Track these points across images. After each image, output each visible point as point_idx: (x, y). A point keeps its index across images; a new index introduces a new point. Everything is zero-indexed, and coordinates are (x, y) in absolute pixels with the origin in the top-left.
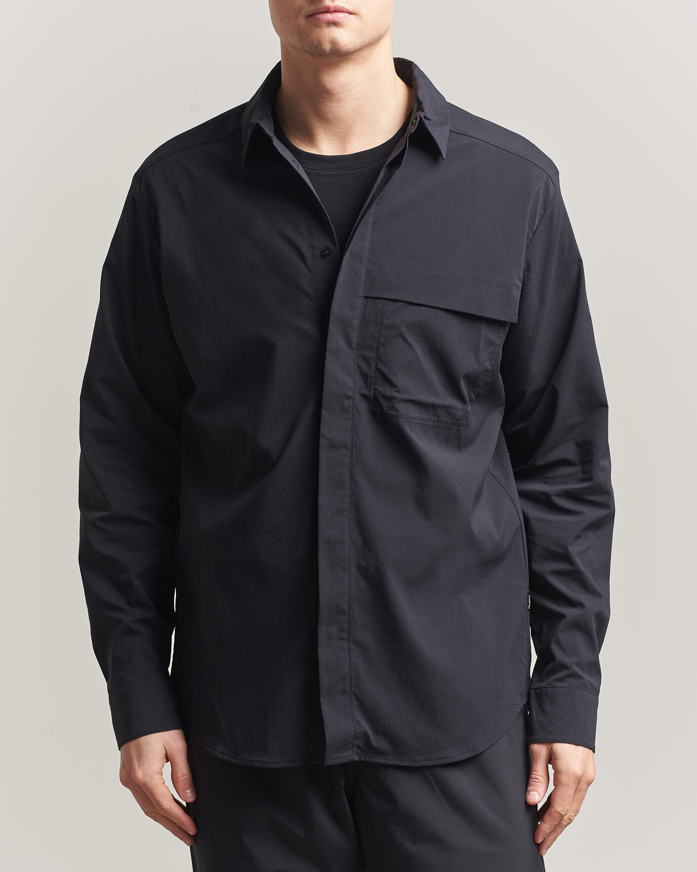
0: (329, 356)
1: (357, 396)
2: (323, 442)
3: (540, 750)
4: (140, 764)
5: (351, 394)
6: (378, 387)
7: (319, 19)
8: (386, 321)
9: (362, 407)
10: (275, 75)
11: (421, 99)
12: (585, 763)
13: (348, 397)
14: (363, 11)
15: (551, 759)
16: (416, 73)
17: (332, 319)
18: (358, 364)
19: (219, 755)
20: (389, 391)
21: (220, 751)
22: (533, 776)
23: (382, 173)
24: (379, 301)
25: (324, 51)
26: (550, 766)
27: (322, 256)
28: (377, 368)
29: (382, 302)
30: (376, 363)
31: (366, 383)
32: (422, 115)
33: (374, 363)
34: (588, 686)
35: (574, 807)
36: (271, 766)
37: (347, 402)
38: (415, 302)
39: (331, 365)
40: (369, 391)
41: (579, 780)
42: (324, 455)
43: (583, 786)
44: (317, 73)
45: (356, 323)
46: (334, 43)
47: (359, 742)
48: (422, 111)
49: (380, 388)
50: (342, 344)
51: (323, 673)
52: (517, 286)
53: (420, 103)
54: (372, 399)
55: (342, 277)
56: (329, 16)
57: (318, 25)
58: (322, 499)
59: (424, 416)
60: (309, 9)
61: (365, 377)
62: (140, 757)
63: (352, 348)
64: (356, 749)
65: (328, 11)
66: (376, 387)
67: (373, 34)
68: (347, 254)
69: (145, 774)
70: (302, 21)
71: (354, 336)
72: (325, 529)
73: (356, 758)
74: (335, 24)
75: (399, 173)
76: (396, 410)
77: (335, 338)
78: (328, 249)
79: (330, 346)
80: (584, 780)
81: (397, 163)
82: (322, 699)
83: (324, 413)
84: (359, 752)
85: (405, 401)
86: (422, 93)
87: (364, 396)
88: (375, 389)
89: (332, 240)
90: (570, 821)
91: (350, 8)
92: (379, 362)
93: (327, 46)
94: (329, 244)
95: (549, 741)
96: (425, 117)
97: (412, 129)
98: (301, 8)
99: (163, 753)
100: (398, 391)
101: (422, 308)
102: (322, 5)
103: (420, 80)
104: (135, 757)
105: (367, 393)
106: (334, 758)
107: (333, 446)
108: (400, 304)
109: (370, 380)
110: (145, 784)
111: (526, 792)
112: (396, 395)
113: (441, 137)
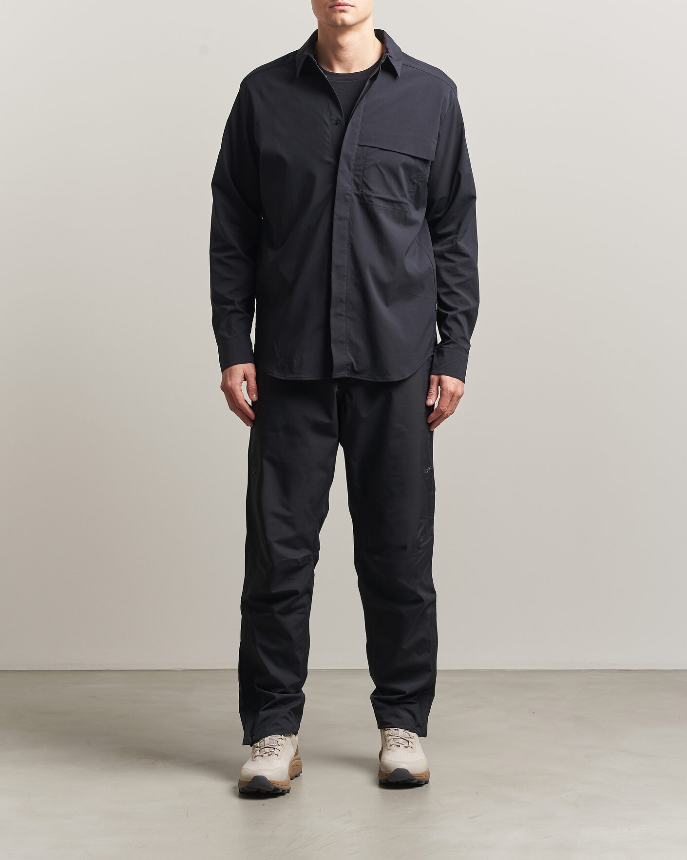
0: (339, 173)
1: (353, 194)
2: (335, 216)
3: (434, 378)
4: (231, 379)
5: (350, 193)
6: (363, 190)
7: (335, 9)
8: (368, 157)
9: (355, 199)
10: (315, 35)
11: (388, 47)
12: (457, 387)
13: (349, 195)
14: (358, 5)
15: (440, 383)
16: (385, 36)
17: (341, 155)
18: (353, 178)
19: (275, 376)
20: (368, 193)
21: (277, 374)
22: (430, 391)
23: (368, 83)
24: (365, 147)
25: (338, 25)
26: (439, 387)
27: (336, 124)
28: (363, 181)
29: (367, 147)
30: (363, 178)
31: (357, 188)
32: (388, 54)
33: (361, 178)
34: (462, 348)
35: (450, 408)
36: (304, 379)
37: (347, 197)
38: (384, 148)
39: (340, 178)
40: (359, 192)
41: (453, 395)
42: (336, 223)
43: (455, 398)
44: (335, 37)
45: (353, 158)
46: (343, 21)
47: (349, 368)
48: (388, 53)
49: (364, 191)
50: (346, 168)
51: (333, 332)
52: (434, 142)
53: (387, 49)
54: (360, 196)
55: (347, 134)
56: (341, 8)
57: (335, 12)
58: (334, 245)
59: (387, 206)
60: (330, 4)
61: (357, 184)
62: (230, 376)
63: (351, 170)
64: (347, 371)
65: (340, 5)
66: (362, 190)
67: (364, 17)
68: (350, 123)
69: (232, 384)
70: (328, 10)
71: (352, 165)
72: (335, 260)
73: (347, 376)
74: (343, 11)
75: (376, 82)
76: (372, 202)
77: (343, 166)
78: (339, 120)
79: (340, 168)
80: (456, 395)
81: (374, 78)
82: (332, 345)
83: (336, 202)
84: (348, 372)
85: (376, 197)
86: (388, 45)
87: (356, 194)
88: (362, 191)
89: (342, 115)
90: (447, 416)
91: (351, 4)
92: (364, 177)
93: (339, 22)
94: (340, 118)
95: (439, 374)
96: (390, 56)
97: (383, 61)
98: (327, 3)
99: (242, 374)
100: (373, 193)
101: (387, 152)
102: (337, 2)
103: (387, 39)
104: (228, 376)
105: (357, 193)
106: (337, 375)
107: (340, 219)
108: (375, 149)
109: (359, 186)
110: (231, 389)
111: (426, 399)
112: (372, 194)
113: (398, 66)
